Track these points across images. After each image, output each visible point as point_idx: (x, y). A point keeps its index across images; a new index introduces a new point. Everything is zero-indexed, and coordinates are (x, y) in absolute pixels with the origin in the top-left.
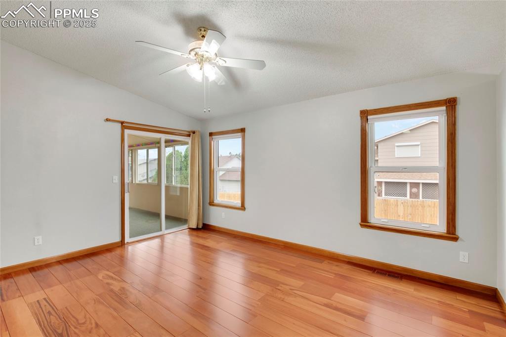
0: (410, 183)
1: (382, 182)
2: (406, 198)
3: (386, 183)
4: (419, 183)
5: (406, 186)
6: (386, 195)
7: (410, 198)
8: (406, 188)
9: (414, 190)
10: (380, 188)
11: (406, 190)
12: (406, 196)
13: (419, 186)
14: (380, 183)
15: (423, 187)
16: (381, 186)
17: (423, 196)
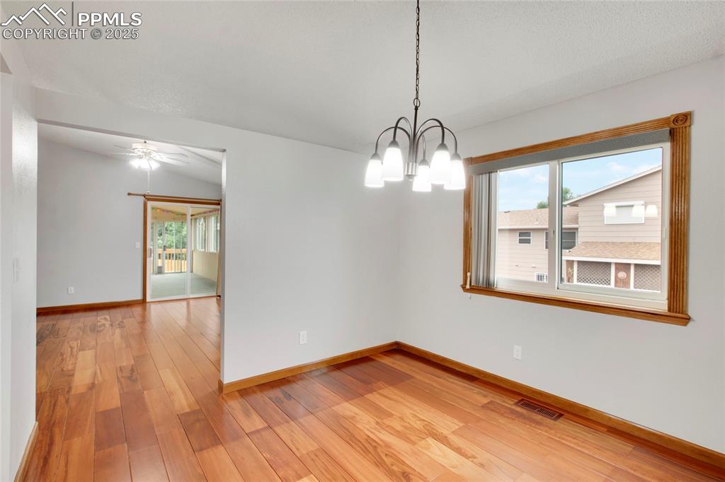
0: (616, 264)
1: (573, 261)
2: (608, 286)
3: (579, 262)
4: (629, 264)
5: (610, 268)
6: (579, 280)
7: (616, 286)
8: (610, 271)
9: (622, 275)
10: (570, 270)
11: (610, 274)
12: (609, 284)
13: (629, 269)
14: (570, 263)
15: (635, 271)
16: (572, 268)
17: (635, 285)
